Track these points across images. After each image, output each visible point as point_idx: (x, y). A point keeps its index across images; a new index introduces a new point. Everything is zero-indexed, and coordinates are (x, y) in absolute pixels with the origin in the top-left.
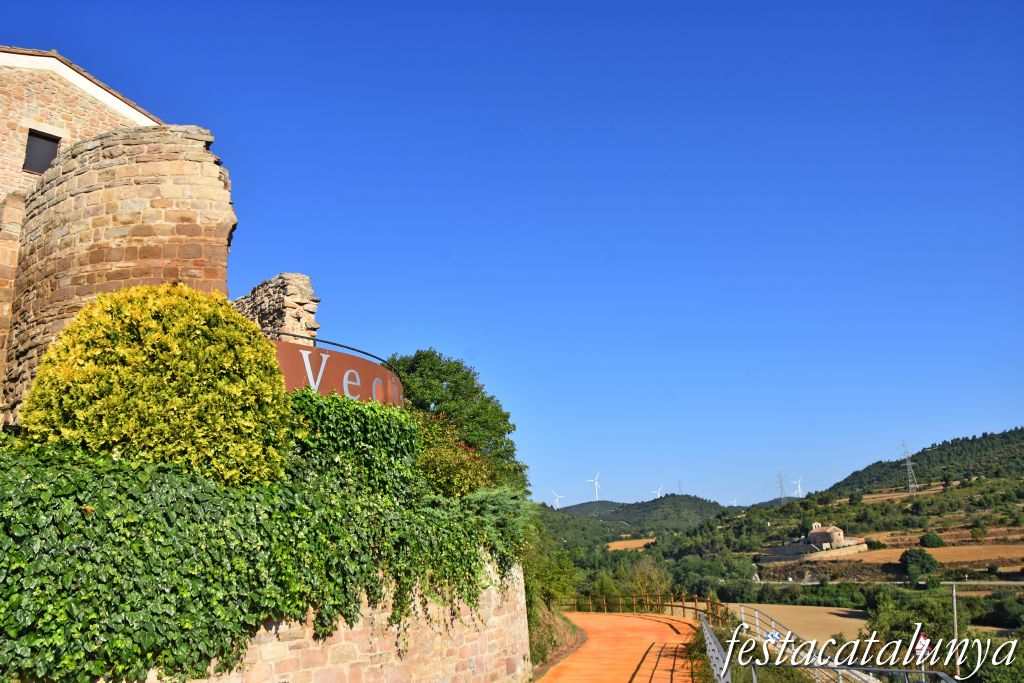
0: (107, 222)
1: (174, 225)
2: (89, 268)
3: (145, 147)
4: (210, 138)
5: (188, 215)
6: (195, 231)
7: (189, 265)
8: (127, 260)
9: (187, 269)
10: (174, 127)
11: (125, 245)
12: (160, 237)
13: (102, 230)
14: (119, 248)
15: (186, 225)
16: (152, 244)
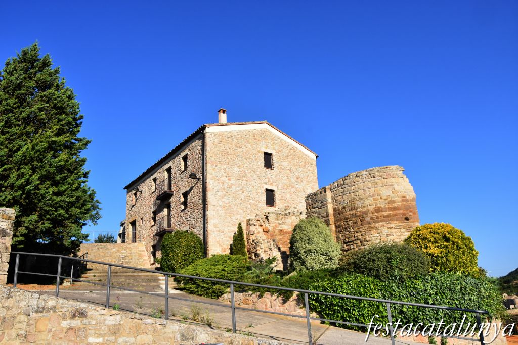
0: (379, 199)
1: (401, 199)
2: (376, 214)
3: (385, 174)
4: (403, 169)
5: (404, 195)
6: (407, 201)
7: (408, 212)
8: (389, 211)
9: (408, 213)
10: (392, 167)
11: (387, 206)
12: (398, 203)
13: (378, 202)
14: (385, 207)
15: (404, 199)
16: (396, 206)
